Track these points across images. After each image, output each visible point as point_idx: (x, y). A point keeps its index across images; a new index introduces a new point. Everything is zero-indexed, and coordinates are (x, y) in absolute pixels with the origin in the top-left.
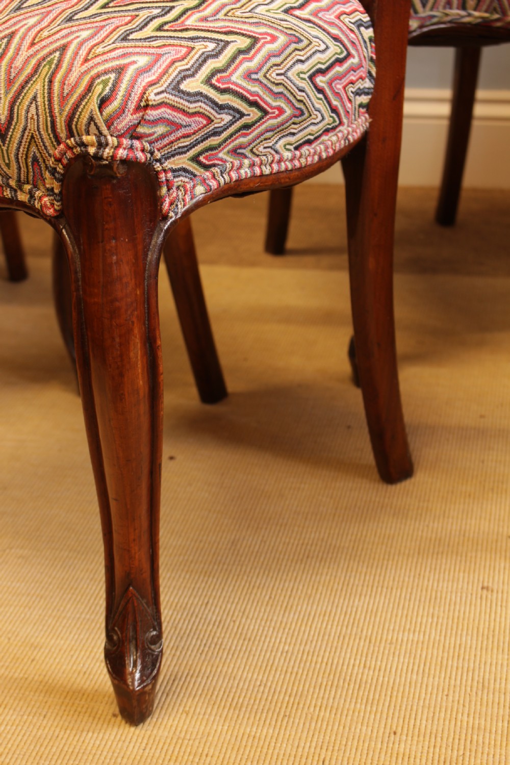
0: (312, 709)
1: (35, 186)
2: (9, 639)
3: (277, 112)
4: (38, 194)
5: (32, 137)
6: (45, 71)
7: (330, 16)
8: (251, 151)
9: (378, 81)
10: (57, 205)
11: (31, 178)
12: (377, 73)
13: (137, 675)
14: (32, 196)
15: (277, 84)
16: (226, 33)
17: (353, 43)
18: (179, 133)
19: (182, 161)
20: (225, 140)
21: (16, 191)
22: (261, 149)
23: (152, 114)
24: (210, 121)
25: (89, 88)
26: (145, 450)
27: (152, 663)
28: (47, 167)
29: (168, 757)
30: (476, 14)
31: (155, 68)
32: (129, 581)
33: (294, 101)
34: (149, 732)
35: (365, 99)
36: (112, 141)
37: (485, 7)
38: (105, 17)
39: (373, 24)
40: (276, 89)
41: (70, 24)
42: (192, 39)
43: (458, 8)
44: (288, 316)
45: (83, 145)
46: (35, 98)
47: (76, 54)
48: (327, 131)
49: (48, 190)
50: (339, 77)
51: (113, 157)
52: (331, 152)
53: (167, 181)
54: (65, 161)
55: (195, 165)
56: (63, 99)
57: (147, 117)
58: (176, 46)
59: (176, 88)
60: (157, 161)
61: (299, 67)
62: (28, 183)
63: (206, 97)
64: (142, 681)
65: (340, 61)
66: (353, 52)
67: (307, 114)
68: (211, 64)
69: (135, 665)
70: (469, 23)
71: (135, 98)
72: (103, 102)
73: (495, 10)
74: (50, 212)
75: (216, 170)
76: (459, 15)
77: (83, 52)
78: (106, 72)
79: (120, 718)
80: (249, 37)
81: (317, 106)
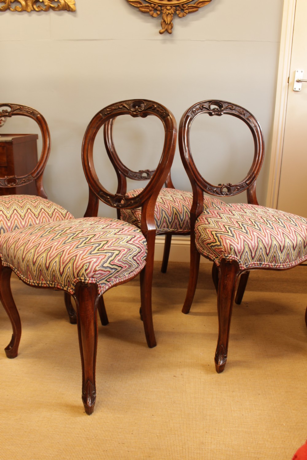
0: (133, 410)
1: (68, 287)
2: (56, 392)
3: (125, 267)
4: (69, 289)
5: (68, 276)
6: (72, 261)
7: (137, 242)
8: (119, 276)
9: (148, 254)
10: (74, 292)
11: (67, 285)
12: (148, 252)
13: (90, 403)
14: (67, 289)
15: (125, 261)
16: (114, 250)
17: (142, 247)
18: (103, 276)
19: (104, 281)
20: (113, 275)
21: (63, 287)
22: (121, 275)
23: (97, 272)
24: (110, 272)
25: (83, 267)
26: (93, 348)
27: (93, 399)
28: (72, 283)
29: (98, 423)
30: (171, 229)
31: (98, 262)
32: (88, 379)
33: (129, 264)
34: (93, 417)
35: (145, 258)
36: (88, 279)
37: (173, 228)
38: (85, 247)
39: (147, 241)
40: (125, 262)
41: (77, 249)
42: (106, 253)
43: (166, 228)
44: (124, 300)
45: (81, 279)
46: (69, 268)
47: (79, 258)
48: (136, 268)
49: (72, 288)
50: (139, 256)
51: (88, 283)
52: (137, 273)
53: (100, 286)
54: (76, 282)
55: (106, 282)
56: (76, 269)
57: (96, 273)
58: (102, 255)
59: (102, 266)
60: (98, 282)
61: (130, 256)
62: (67, 286)
63: (109, 267)
64: (91, 404)
65: (139, 252)
66: (142, 249)
67: (132, 266)
68: (111, 259)
69: (89, 400)
70: (169, 232)
71: (93, 269)
72: (86, 270)
73: (175, 228)
74: (72, 293)
75: (111, 282)
76: (167, 230)
77: (81, 257)
78: (86, 263)
79: (85, 413)
80: (119, 250)
81: (134, 264)
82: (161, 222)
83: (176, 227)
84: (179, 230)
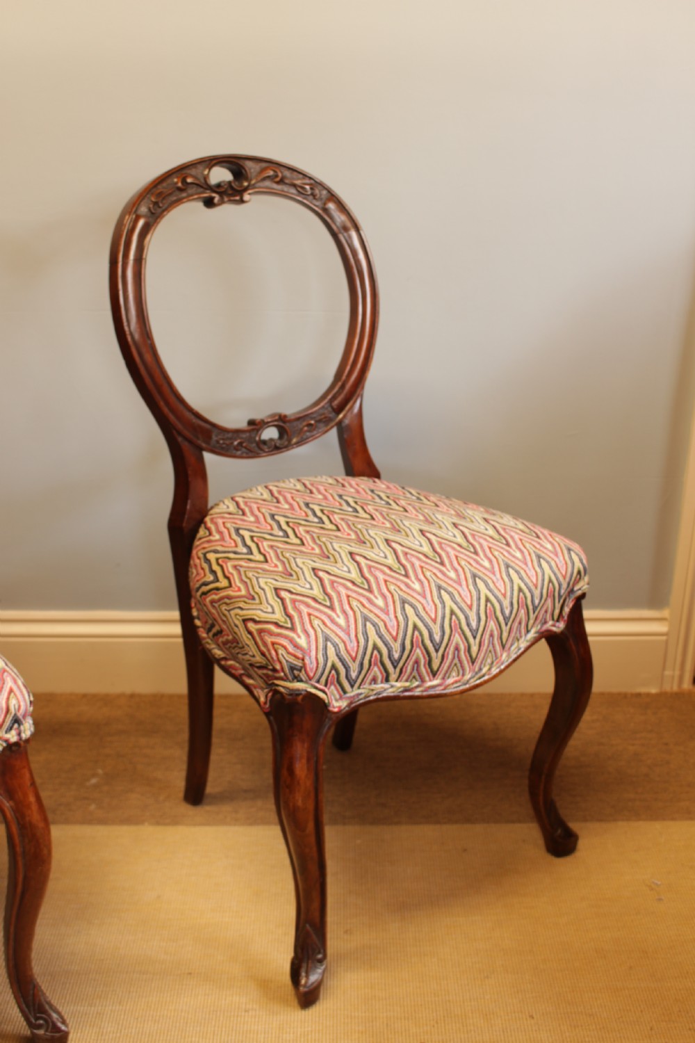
30: (398, 684)
37: (405, 678)
43: (382, 682)
76: (382, 688)
82: (362, 665)
83: (415, 673)
84: (429, 684)
